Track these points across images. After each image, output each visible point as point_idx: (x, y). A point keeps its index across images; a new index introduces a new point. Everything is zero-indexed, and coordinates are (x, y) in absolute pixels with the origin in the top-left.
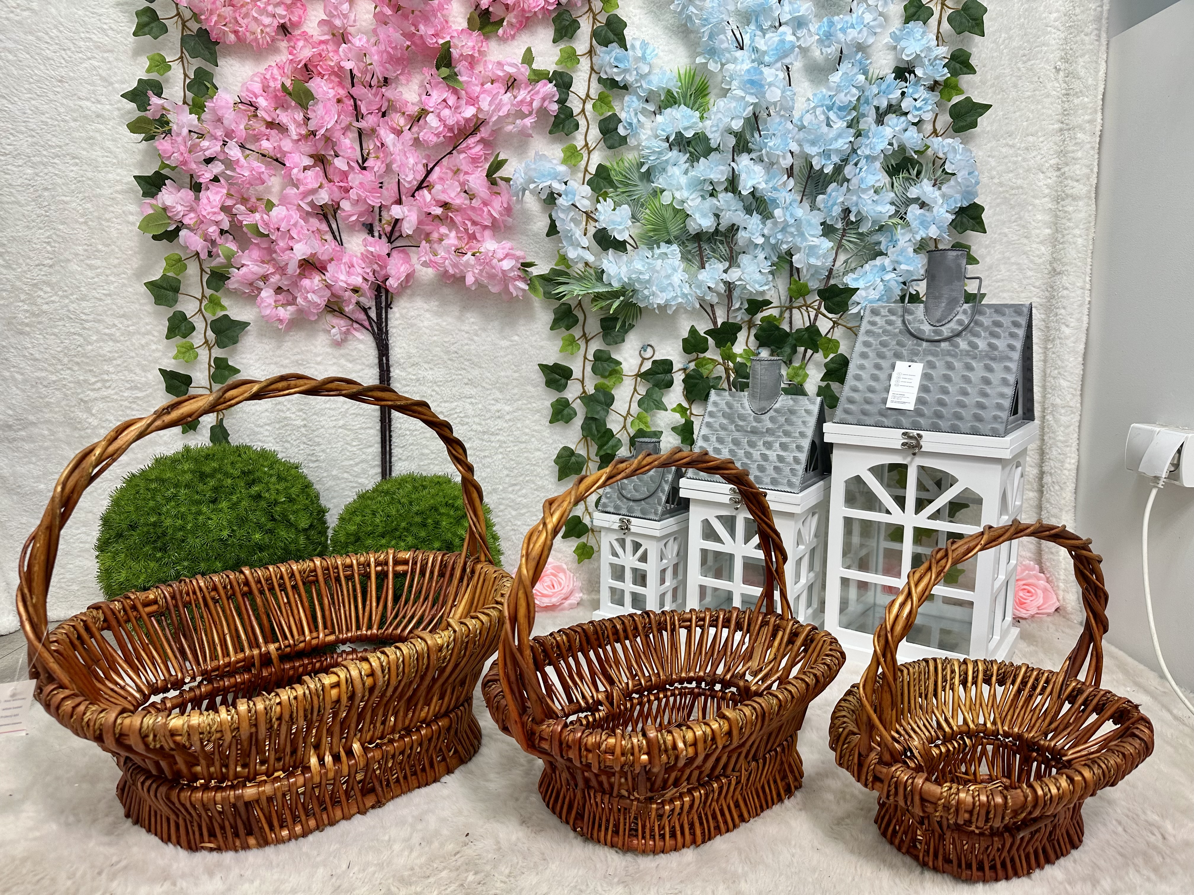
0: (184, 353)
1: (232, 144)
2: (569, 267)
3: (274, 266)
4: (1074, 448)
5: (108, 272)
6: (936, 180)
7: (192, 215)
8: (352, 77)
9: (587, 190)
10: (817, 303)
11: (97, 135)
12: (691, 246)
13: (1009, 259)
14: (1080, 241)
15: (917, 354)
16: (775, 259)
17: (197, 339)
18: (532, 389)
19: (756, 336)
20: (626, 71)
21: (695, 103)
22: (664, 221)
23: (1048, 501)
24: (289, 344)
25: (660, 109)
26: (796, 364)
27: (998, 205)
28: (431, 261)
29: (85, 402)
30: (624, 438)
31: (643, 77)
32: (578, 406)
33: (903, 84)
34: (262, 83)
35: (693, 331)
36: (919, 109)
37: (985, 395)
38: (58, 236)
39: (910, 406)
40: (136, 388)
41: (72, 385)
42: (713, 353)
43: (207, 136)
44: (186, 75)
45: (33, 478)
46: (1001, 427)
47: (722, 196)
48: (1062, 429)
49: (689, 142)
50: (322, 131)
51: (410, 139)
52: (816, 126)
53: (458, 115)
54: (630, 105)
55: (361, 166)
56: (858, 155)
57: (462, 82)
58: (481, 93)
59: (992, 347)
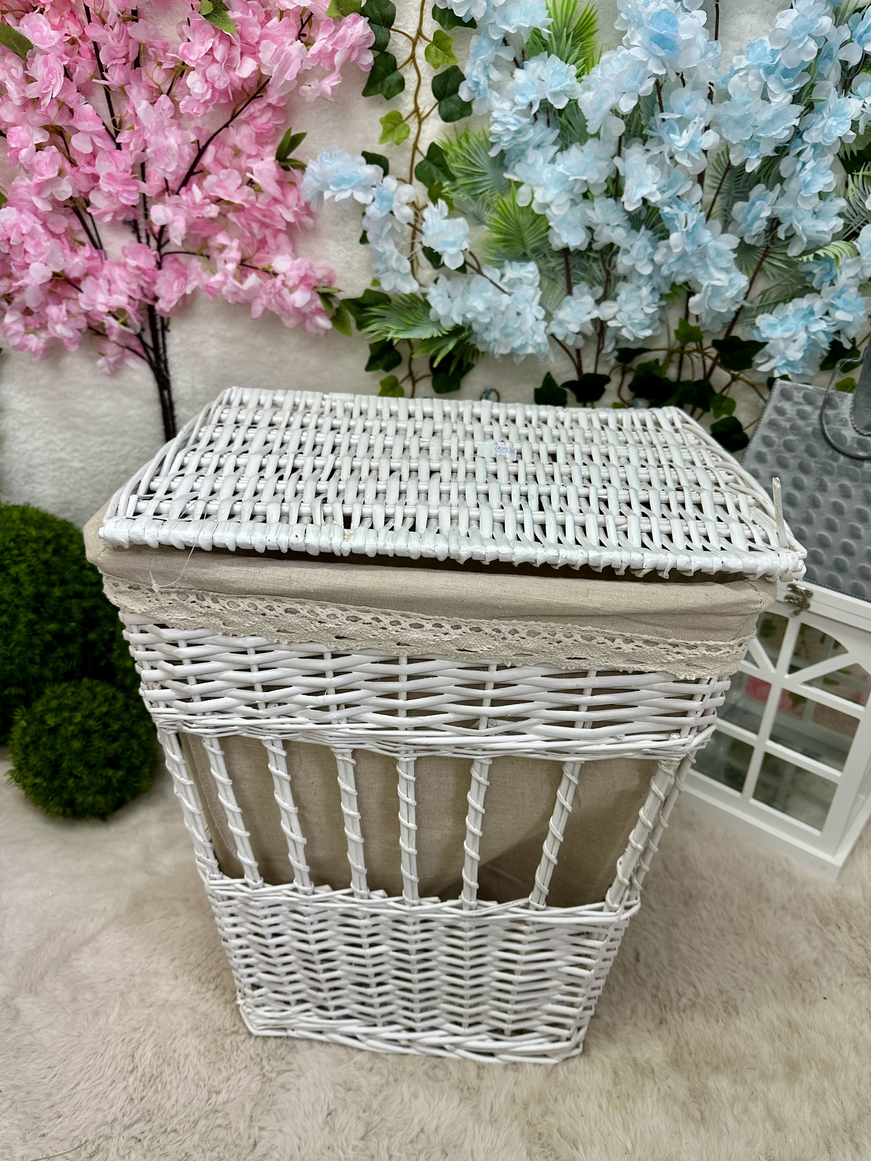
8: (86, 6)
12: (553, 263)
16: (667, 290)
19: (631, 387)
20: (470, 1)
21: (573, 47)
22: (519, 229)
25: (521, 60)
28: (206, 284)
31: (495, 10)
35: (549, 379)
47: (599, 202)
49: (561, 112)
50: (47, 101)
51: (169, 108)
52: (745, 99)
53: (231, 73)
54: (477, 51)
55: (114, 139)
56: (803, 142)
57: (234, 20)
58: (262, 37)
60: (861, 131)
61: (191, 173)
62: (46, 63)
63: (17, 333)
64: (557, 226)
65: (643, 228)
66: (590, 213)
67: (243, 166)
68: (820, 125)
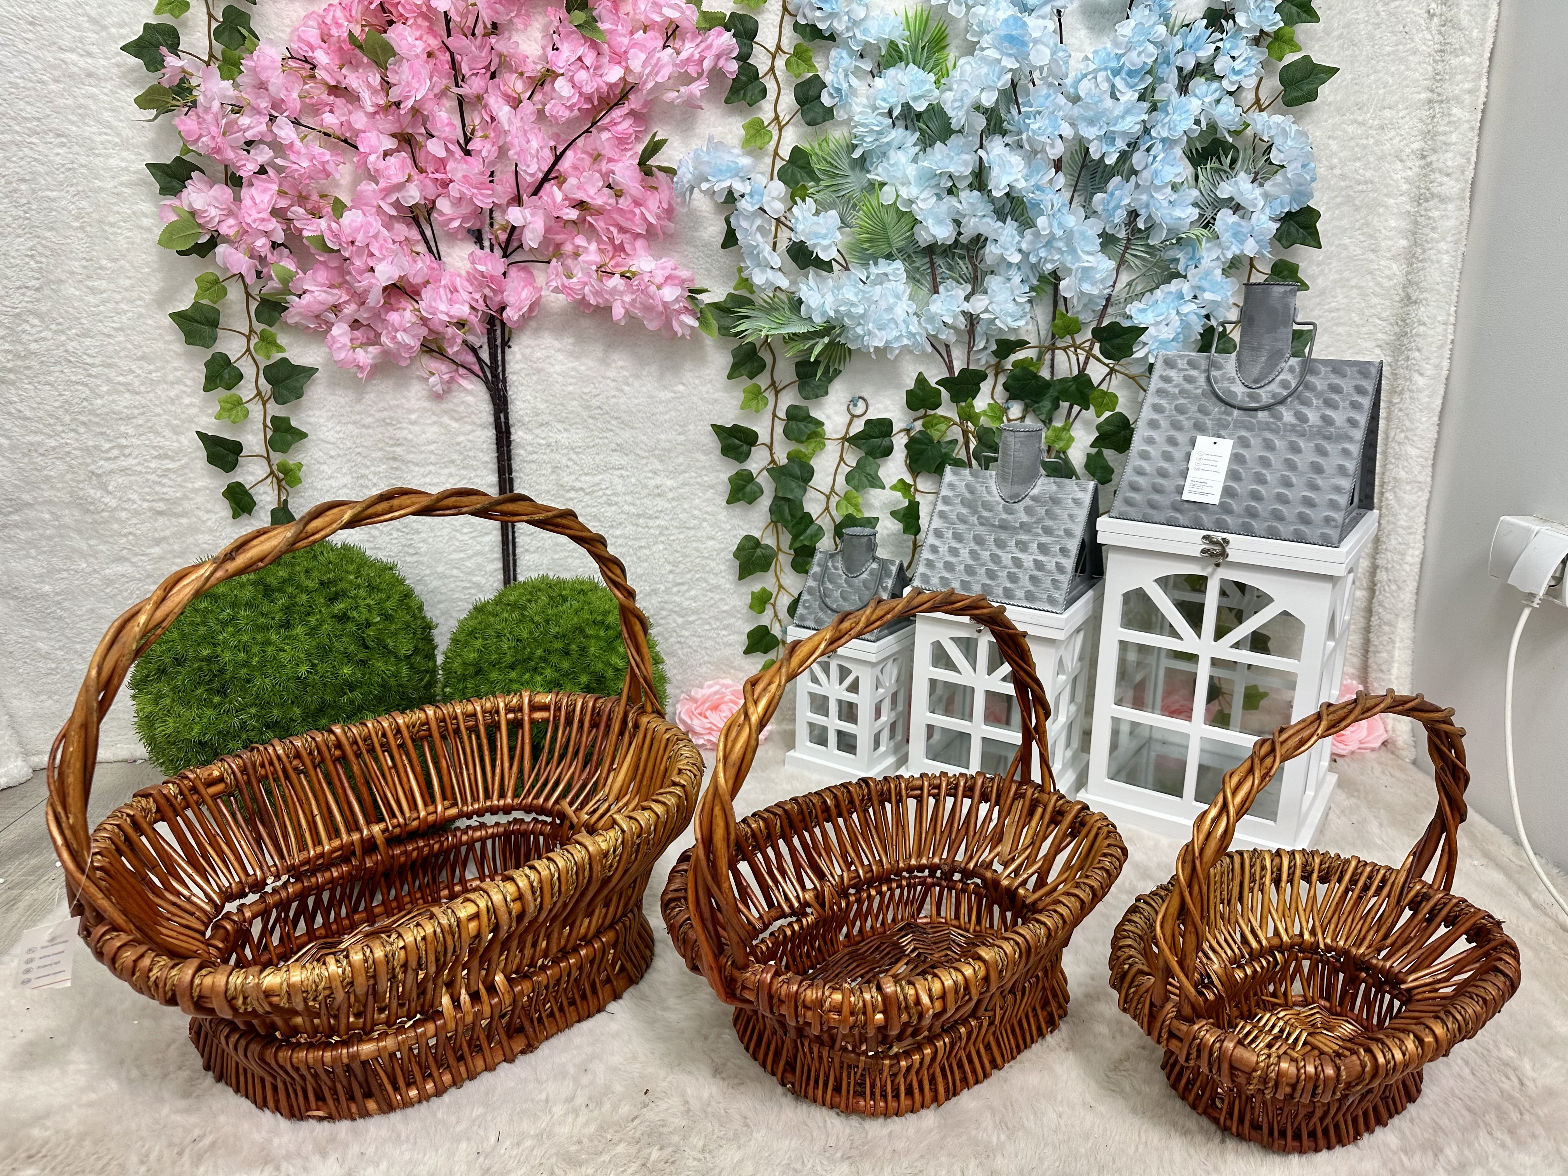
0: (230, 410)
1: (282, 120)
2: (752, 292)
3: (348, 291)
4: (1419, 537)
5: (118, 297)
6: (1256, 174)
7: (231, 221)
8: (448, 20)
9: (779, 188)
10: (1088, 344)
11: (90, 103)
12: (919, 262)
13: (1348, 280)
14: (1446, 259)
15: (1225, 427)
16: (1035, 282)
17: (246, 390)
18: (703, 458)
19: (1006, 387)
20: (832, 15)
21: (928, 58)
22: (884, 228)
23: (1381, 604)
24: (372, 396)
25: (878, 70)
26: (1058, 424)
27: (1338, 206)
28: (563, 285)
29: (98, 476)
30: (826, 523)
31: (856, 23)
32: (764, 480)
33: (1218, 35)
34: (320, 28)
35: (921, 380)
36: (1239, 72)
37: (1314, 487)
38: (45, 247)
39: (1214, 498)
40: (166, 456)
41: (78, 453)
42: (947, 410)
43: (246, 110)
44: (210, 16)
45: (35, 576)
46: (1334, 533)
47: (964, 195)
48: (1405, 510)
49: (919, 115)
50: (410, 103)
51: (533, 112)
52: (1096, 99)
53: (599, 78)
54: (838, 62)
55: (463, 148)
56: (1152, 138)
57: (605, 31)
58: (629, 47)
59: (1327, 421)
60: (1204, 126)
61: (546, 179)
62: (411, 67)
63: (344, 346)
64: (925, 219)
65: (1009, 218)
67: (604, 169)
68: (1166, 121)
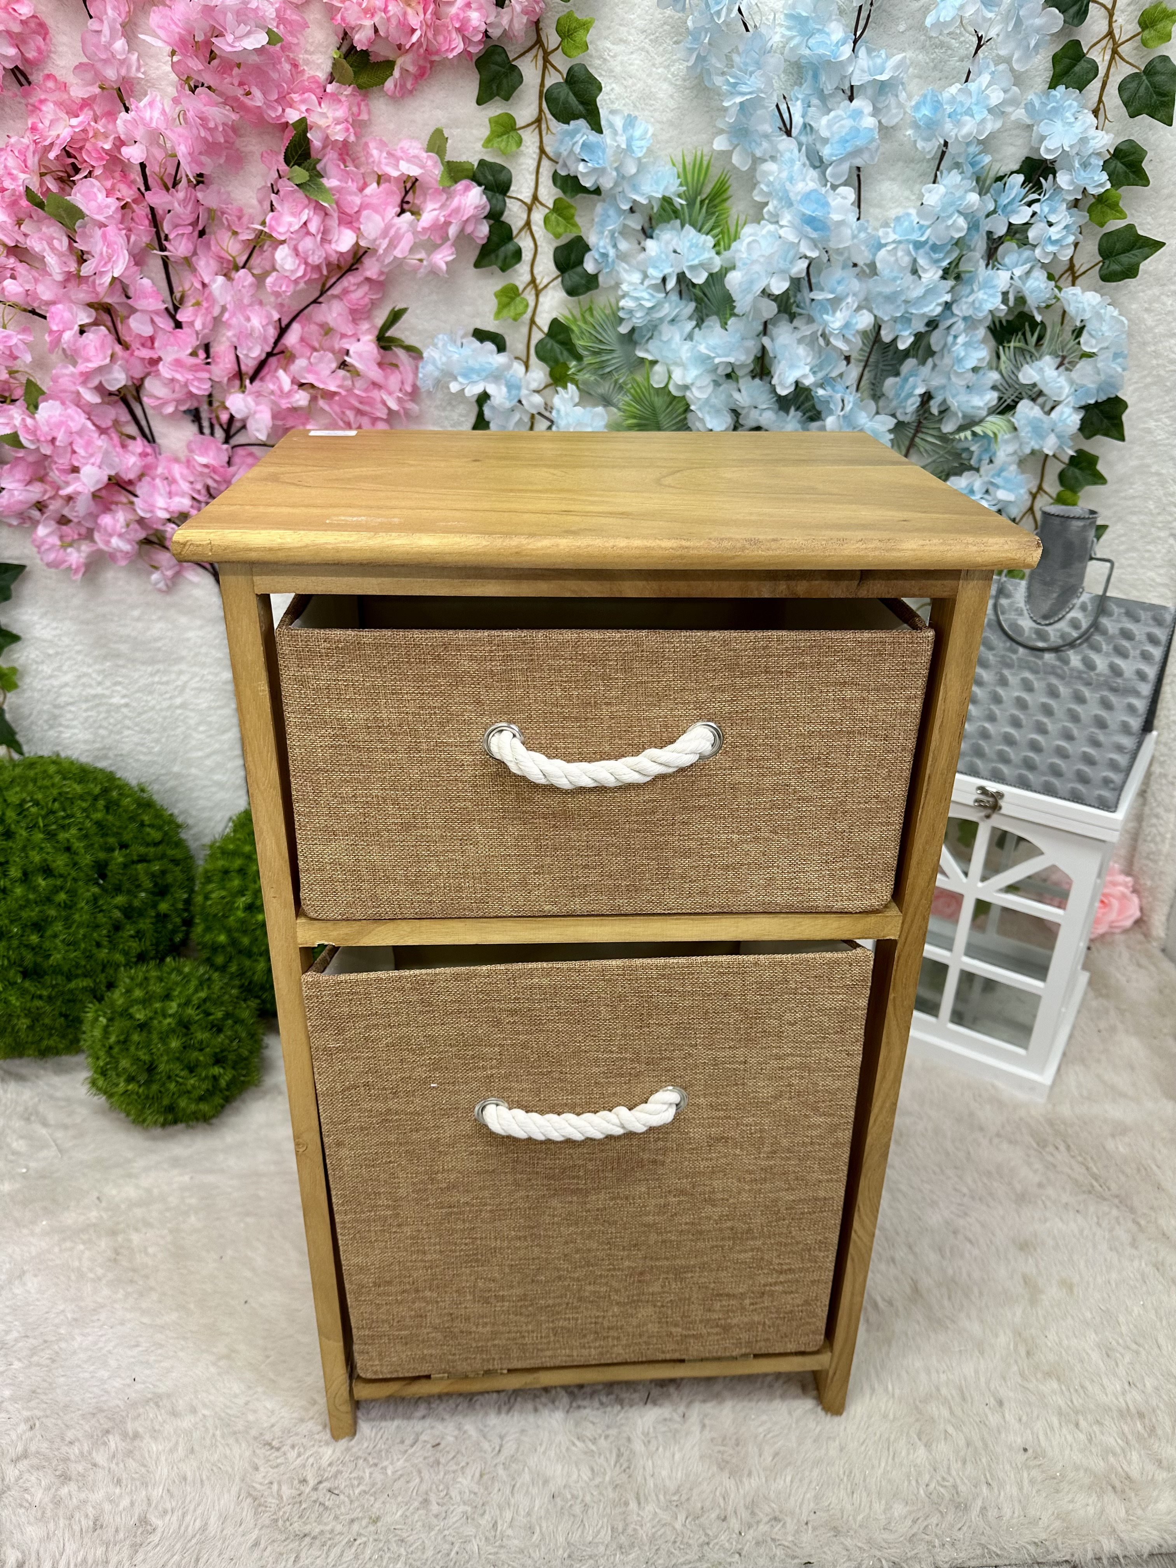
3: (52, 486)
6: (1063, 358)
8: (145, 172)
9: (535, 368)
15: (1009, 666)
20: (599, 170)
21: (707, 216)
22: (654, 413)
25: (651, 229)
31: (625, 179)
33: (1034, 196)
36: (1056, 241)
37: (1096, 744)
46: (1111, 797)
47: (745, 383)
49: (697, 286)
51: (251, 285)
52: (895, 274)
53: (327, 246)
54: (604, 221)
55: (173, 317)
56: (953, 314)
57: (331, 189)
58: (363, 207)
59: (1116, 671)
60: (1011, 303)
61: (269, 355)
62: (104, 236)
63: (53, 546)
64: (700, 409)
65: (792, 409)
66: (736, 395)
67: (337, 347)
68: (971, 299)
